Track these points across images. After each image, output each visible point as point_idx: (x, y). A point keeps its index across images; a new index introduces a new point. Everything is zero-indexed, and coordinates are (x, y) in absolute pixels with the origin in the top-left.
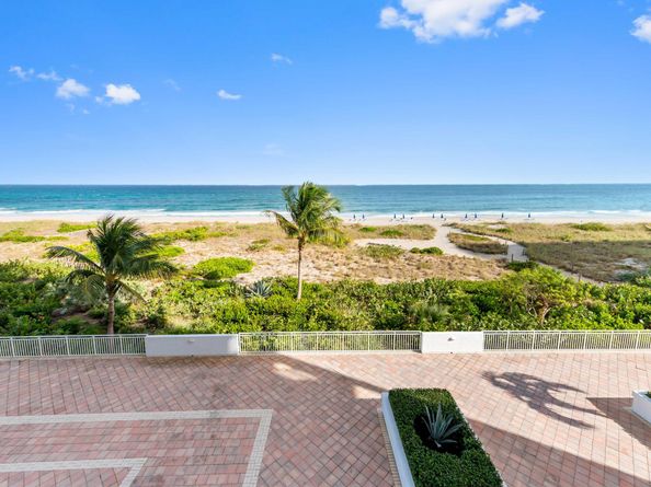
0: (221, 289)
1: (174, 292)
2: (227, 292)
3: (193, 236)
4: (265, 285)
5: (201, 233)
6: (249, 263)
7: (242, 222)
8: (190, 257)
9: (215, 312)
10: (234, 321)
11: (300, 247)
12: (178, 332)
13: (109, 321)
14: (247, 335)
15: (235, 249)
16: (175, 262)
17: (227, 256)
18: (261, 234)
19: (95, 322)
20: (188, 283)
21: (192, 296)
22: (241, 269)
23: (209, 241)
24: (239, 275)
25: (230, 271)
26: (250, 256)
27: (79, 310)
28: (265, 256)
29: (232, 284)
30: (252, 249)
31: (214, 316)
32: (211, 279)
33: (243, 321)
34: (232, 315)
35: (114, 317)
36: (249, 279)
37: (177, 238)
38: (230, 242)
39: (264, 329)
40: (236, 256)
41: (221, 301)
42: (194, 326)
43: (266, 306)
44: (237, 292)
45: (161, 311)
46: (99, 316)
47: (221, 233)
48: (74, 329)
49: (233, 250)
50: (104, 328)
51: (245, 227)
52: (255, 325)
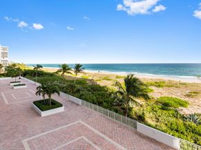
0: (170, 112)
1: (149, 108)
2: (173, 115)
3: (158, 85)
4: (196, 117)
5: (161, 84)
6: (186, 103)
7: (183, 81)
8: (156, 94)
9: (166, 122)
10: (177, 131)
12: (149, 125)
13: (126, 112)
14: (184, 141)
15: (178, 94)
16: (150, 95)
17: (174, 96)
18: (194, 89)
19: (122, 111)
20: (155, 105)
21: (156, 112)
22: (182, 105)
23: (165, 88)
24: (180, 108)
25: (175, 104)
26: (187, 99)
27: (118, 105)
28: (197, 101)
29: (176, 111)
30: (188, 96)
31: (166, 125)
32: (165, 106)
33: (181, 133)
34: (176, 128)
35: (128, 111)
36: (186, 111)
37: (151, 85)
38: (176, 90)
39: (195, 142)
40: (179, 98)
41: (170, 118)
42: (156, 125)
43: (197, 129)
44: (179, 116)
45: (143, 114)
46: (123, 109)
47: (171, 85)
48: (116, 111)
49: (177, 95)
50: (124, 114)
51: (184, 84)
52: (189, 138)
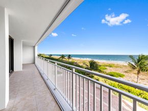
5: (112, 66)
8: (108, 70)
11: (138, 74)
15: (121, 71)
17: (117, 72)
22: (120, 76)
23: (114, 68)
25: (117, 76)
26: (124, 74)
28: (130, 75)
30: (126, 72)
37: (107, 66)
51: (125, 66)
